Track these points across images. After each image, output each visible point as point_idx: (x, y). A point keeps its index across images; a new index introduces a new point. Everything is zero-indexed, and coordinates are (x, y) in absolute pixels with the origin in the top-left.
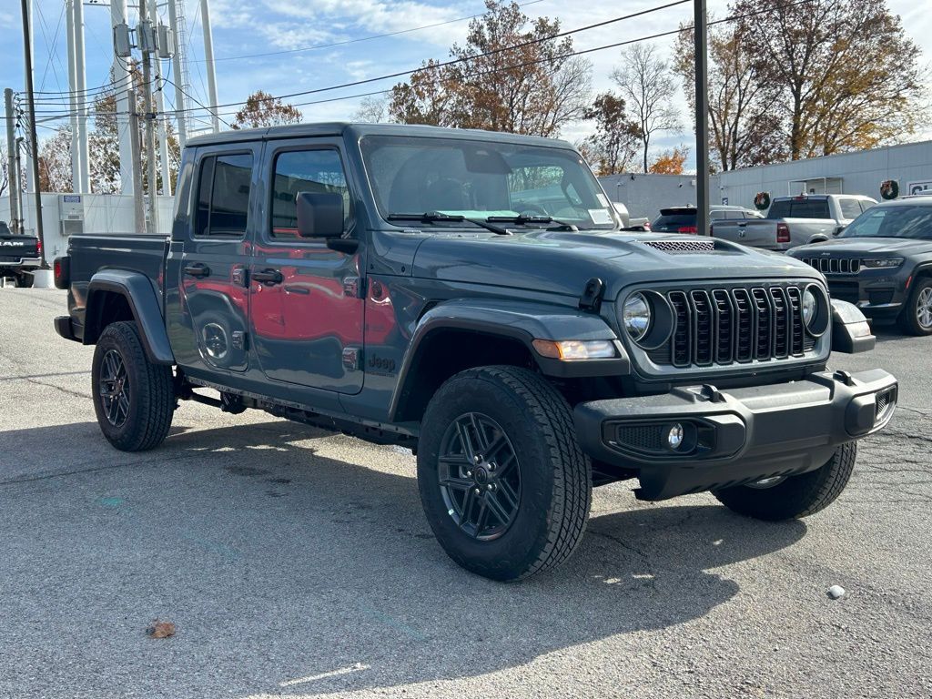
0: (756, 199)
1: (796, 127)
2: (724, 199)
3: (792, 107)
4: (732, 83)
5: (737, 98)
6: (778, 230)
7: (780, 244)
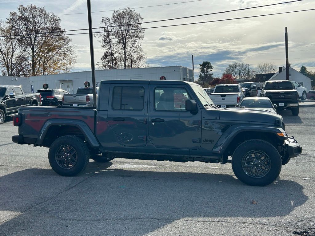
0: (43, 86)
1: (33, 61)
2: (32, 85)
3: (32, 54)
4: (9, 44)
5: (11, 50)
6: (86, 98)
7: (87, 102)
